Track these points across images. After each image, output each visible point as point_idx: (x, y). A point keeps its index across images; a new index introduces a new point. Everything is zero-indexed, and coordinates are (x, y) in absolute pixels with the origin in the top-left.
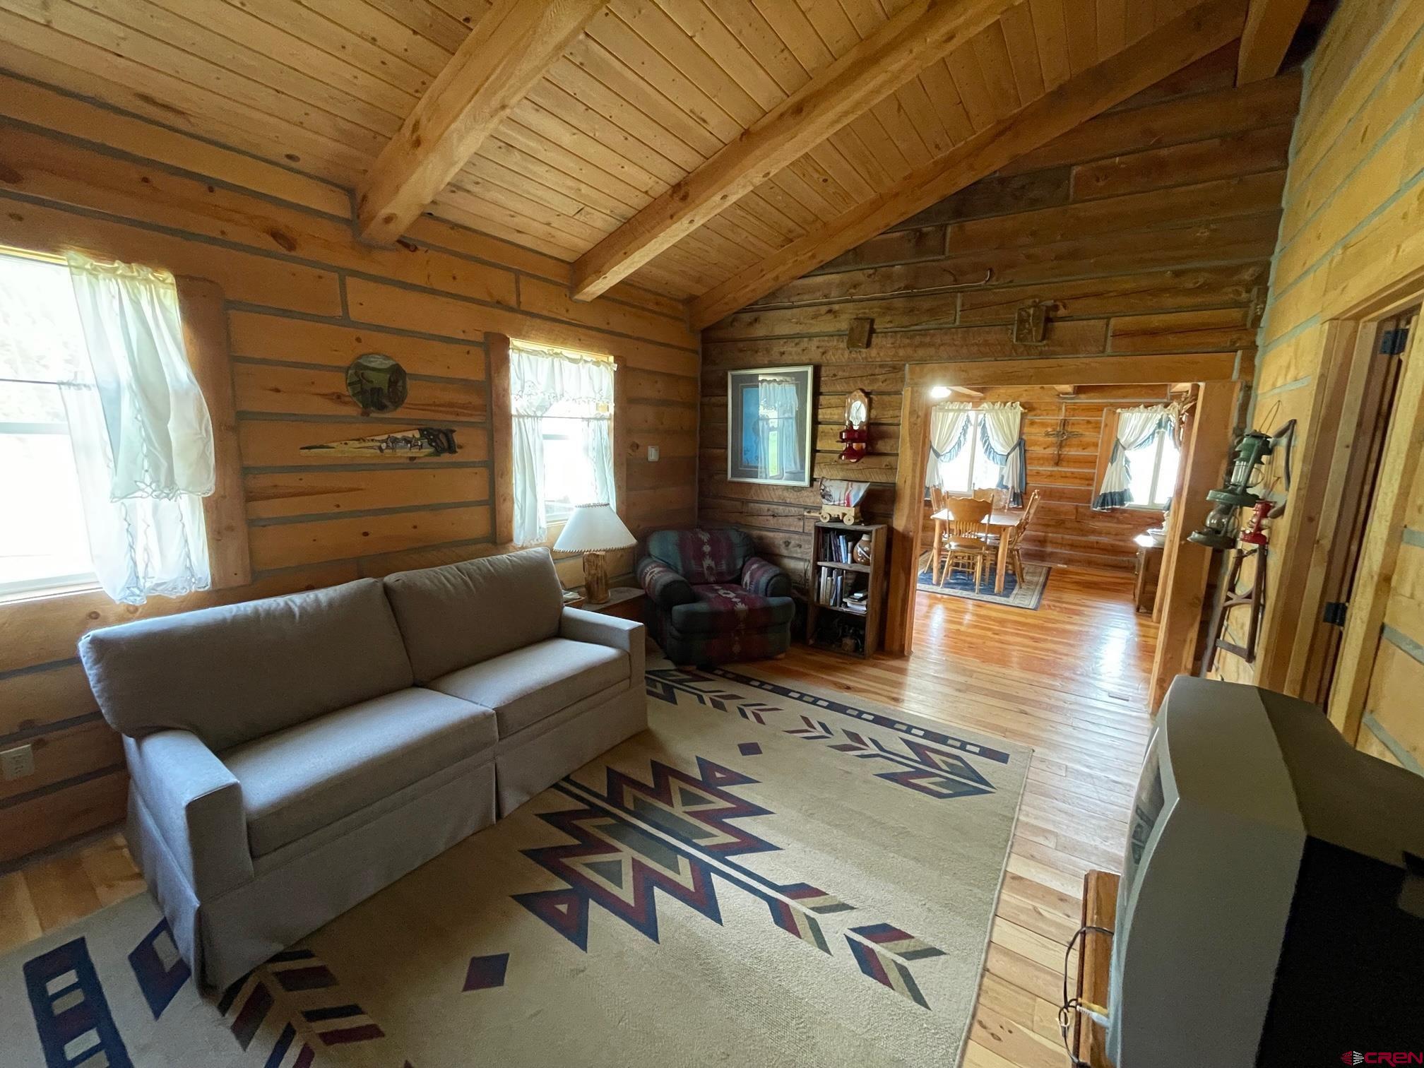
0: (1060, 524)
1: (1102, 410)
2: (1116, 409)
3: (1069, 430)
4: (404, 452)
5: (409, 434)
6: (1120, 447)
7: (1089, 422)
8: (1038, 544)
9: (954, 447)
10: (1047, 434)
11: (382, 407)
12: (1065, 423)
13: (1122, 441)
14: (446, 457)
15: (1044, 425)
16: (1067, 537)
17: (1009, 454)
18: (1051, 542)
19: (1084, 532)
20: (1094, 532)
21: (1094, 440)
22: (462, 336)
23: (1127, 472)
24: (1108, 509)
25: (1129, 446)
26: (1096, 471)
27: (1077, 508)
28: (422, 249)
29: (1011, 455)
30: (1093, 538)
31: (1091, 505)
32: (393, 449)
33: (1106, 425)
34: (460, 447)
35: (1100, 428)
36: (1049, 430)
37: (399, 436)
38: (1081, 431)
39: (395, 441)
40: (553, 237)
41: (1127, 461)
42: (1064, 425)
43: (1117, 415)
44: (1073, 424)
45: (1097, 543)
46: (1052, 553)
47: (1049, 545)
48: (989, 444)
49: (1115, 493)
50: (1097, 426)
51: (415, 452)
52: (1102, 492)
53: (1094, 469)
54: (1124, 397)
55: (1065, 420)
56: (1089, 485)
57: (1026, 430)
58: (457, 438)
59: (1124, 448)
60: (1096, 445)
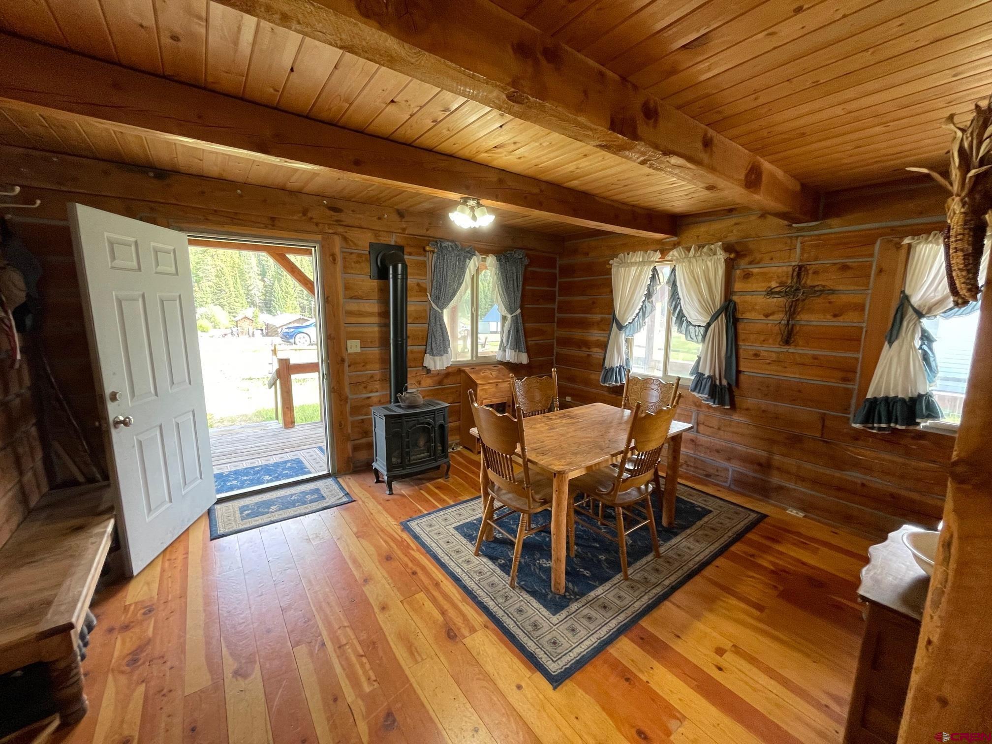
0: (794, 441)
1: (874, 243)
2: (902, 238)
3: (809, 283)
6: (910, 311)
7: (845, 268)
8: (758, 468)
9: (637, 314)
10: (770, 293)
12: (800, 270)
13: (916, 300)
15: (766, 277)
16: (809, 466)
17: (709, 325)
18: (778, 469)
19: (839, 463)
20: (857, 465)
21: (858, 299)
23: (925, 357)
24: (880, 429)
25: (930, 310)
26: (860, 356)
27: (823, 418)
29: (712, 326)
30: (855, 476)
31: (851, 416)
33: (880, 271)
35: (869, 276)
36: (774, 284)
38: (829, 284)
41: (926, 337)
42: (799, 275)
43: (903, 252)
44: (816, 273)
45: (863, 485)
46: (780, 488)
47: (775, 472)
48: (681, 310)
49: (895, 399)
50: (863, 273)
52: (869, 396)
53: (858, 351)
54: (920, 214)
55: (800, 267)
56: (845, 380)
57: (738, 286)
59: (920, 314)
60: (860, 308)
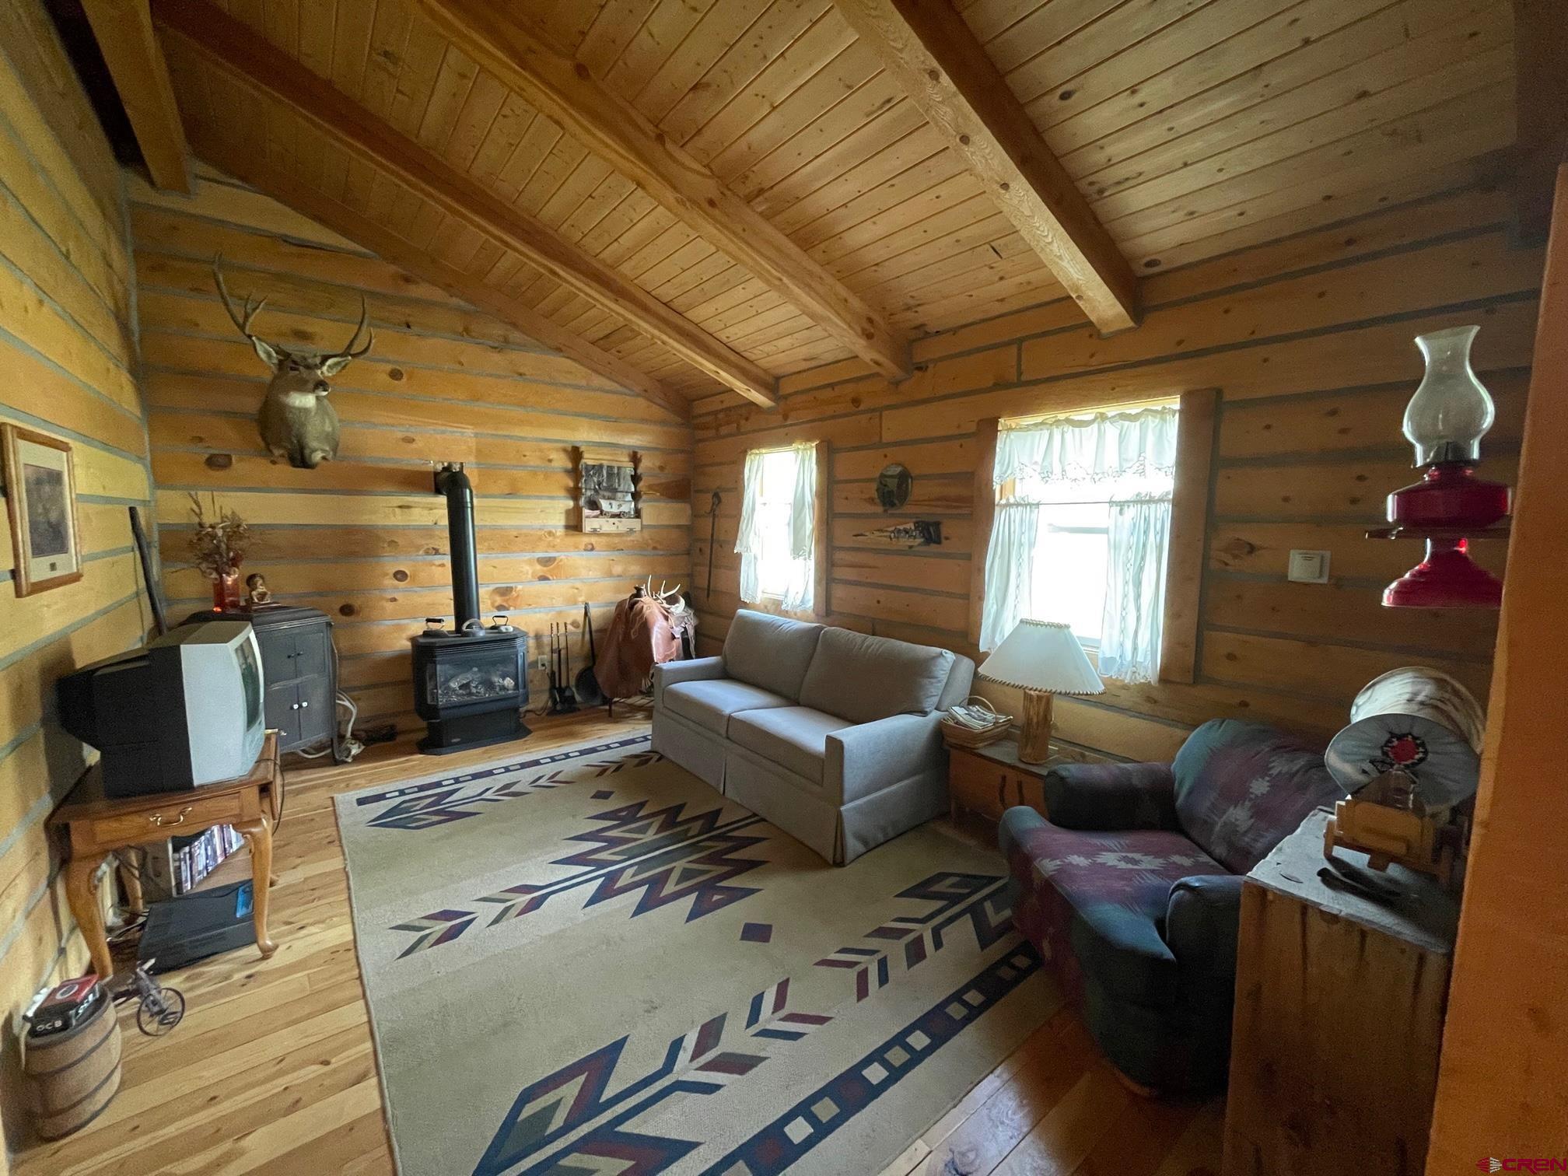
4: (905, 542)
5: (908, 526)
11: (893, 505)
14: (933, 547)
22: (957, 432)
28: (931, 366)
32: (898, 538)
34: (947, 538)
37: (901, 527)
39: (899, 531)
40: (1029, 283)
51: (911, 542)
58: (945, 531)
